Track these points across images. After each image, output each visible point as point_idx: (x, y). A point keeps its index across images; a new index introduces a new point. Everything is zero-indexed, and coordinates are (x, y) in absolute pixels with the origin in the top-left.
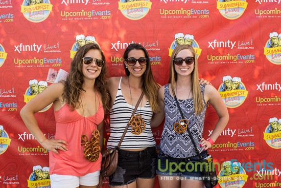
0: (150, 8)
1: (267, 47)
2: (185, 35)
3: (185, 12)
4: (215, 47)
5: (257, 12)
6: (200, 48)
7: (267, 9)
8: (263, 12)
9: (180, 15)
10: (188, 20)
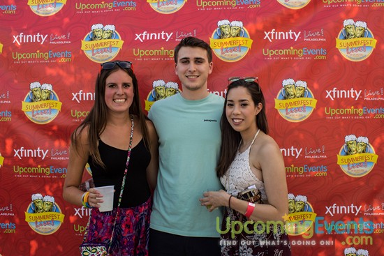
1: (279, 99)
5: (266, 53)
7: (279, 49)
8: (274, 52)
9: (160, 56)
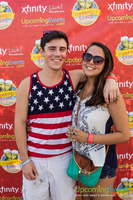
9: (39, 24)
10: (46, 28)
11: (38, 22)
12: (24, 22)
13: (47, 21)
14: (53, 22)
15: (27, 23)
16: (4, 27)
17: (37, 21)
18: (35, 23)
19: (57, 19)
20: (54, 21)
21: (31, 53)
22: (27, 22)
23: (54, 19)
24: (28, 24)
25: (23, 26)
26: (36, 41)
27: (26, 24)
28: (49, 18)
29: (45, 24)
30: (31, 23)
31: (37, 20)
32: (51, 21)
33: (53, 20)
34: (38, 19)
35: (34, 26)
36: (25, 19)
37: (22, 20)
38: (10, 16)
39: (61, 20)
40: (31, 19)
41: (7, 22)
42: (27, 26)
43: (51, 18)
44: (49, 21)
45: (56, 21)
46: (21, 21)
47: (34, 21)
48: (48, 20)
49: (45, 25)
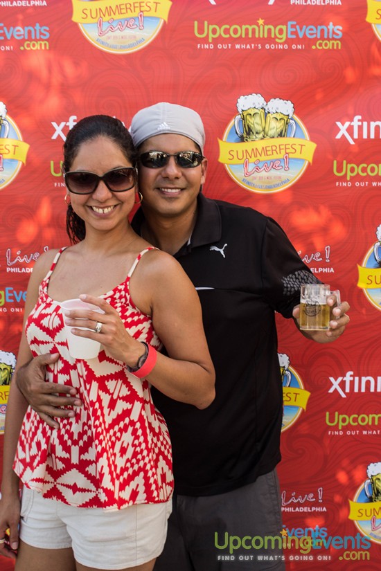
0: (166, 18)
2: (267, 100)
3: (269, 30)
4: (356, 136)
6: (312, 139)
10: (277, 56)
11: (250, 36)
12: (201, 31)
13: (281, 32)
14: (301, 35)
15: (211, 35)
16: (131, 46)
17: (247, 30)
18: (241, 35)
19: (317, 29)
20: (305, 34)
21: (221, 138)
22: (214, 31)
23: (304, 27)
24: (215, 41)
25: (199, 46)
26: (239, 100)
27: (210, 40)
28: (290, 23)
29: (276, 43)
30: (227, 36)
31: (248, 26)
32: (295, 33)
33: (301, 29)
34: (250, 25)
35: (238, 46)
36: (206, 23)
37: (196, 23)
38: (153, 9)
39: (328, 33)
40: (226, 24)
41: (142, 28)
42: (212, 47)
43: (294, 23)
44: (287, 33)
45: (311, 34)
46: (193, 27)
47: (235, 31)
48: (284, 28)
49: (273, 47)
